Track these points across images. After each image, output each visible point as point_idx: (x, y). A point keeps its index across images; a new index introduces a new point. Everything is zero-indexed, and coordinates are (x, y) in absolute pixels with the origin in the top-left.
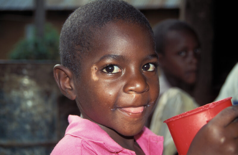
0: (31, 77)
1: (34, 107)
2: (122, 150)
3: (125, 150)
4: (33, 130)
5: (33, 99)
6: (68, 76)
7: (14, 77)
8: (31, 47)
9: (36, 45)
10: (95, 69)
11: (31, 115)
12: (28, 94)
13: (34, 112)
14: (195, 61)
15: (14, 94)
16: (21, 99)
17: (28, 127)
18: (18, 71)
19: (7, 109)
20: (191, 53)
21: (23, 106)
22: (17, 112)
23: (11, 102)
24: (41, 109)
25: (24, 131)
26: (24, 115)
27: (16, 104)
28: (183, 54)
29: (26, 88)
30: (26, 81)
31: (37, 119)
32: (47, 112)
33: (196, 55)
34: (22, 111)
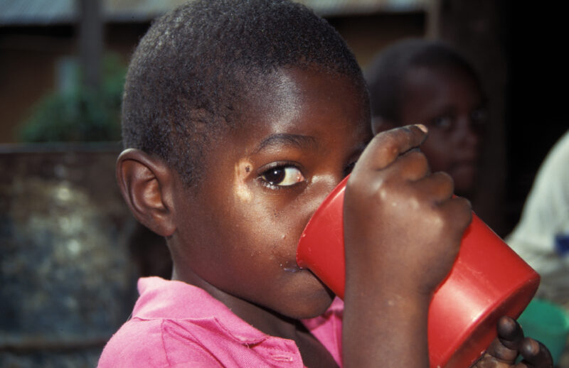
0: (76, 185)
1: (85, 255)
2: (265, 340)
3: (273, 340)
4: (84, 311)
5: (81, 236)
6: (155, 178)
7: (36, 184)
8: (71, 112)
9: (83, 106)
10: (245, 171)
11: (79, 274)
12: (70, 224)
13: (84, 266)
14: (472, 140)
15: (38, 224)
16: (54, 236)
17: (71, 303)
18: (45, 171)
19: (21, 260)
20: (463, 122)
21: (59, 253)
22: (44, 268)
23: (30, 245)
24: (100, 260)
25: (63, 313)
26: (60, 275)
27: (41, 250)
28: (445, 123)
29: (65, 210)
30: (64, 194)
31: (93, 282)
32: (115, 266)
33: (476, 127)
34: (56, 266)
